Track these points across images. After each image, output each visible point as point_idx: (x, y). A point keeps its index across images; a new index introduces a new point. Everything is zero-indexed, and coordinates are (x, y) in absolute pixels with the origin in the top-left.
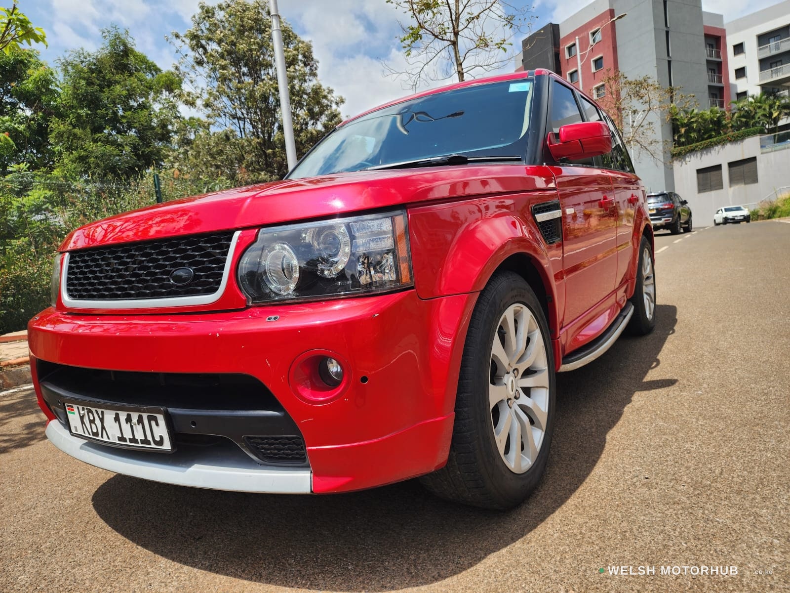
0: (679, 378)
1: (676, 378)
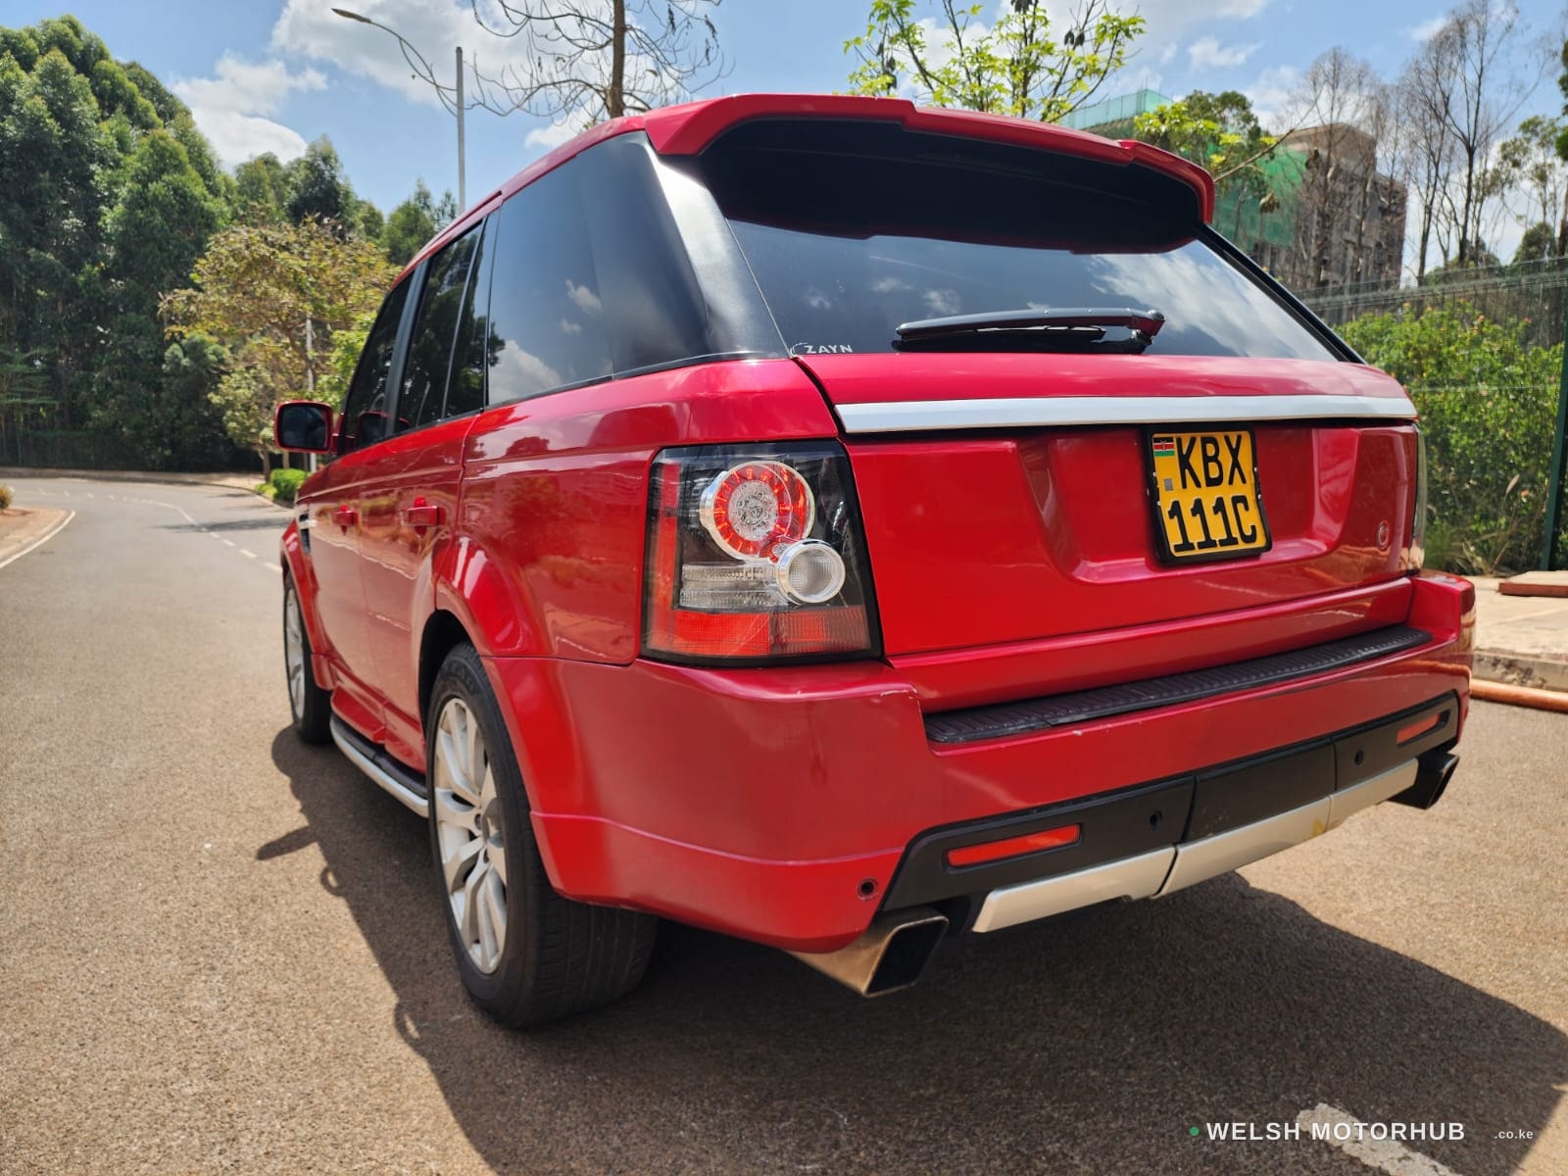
0: (257, 863)
1: (266, 863)
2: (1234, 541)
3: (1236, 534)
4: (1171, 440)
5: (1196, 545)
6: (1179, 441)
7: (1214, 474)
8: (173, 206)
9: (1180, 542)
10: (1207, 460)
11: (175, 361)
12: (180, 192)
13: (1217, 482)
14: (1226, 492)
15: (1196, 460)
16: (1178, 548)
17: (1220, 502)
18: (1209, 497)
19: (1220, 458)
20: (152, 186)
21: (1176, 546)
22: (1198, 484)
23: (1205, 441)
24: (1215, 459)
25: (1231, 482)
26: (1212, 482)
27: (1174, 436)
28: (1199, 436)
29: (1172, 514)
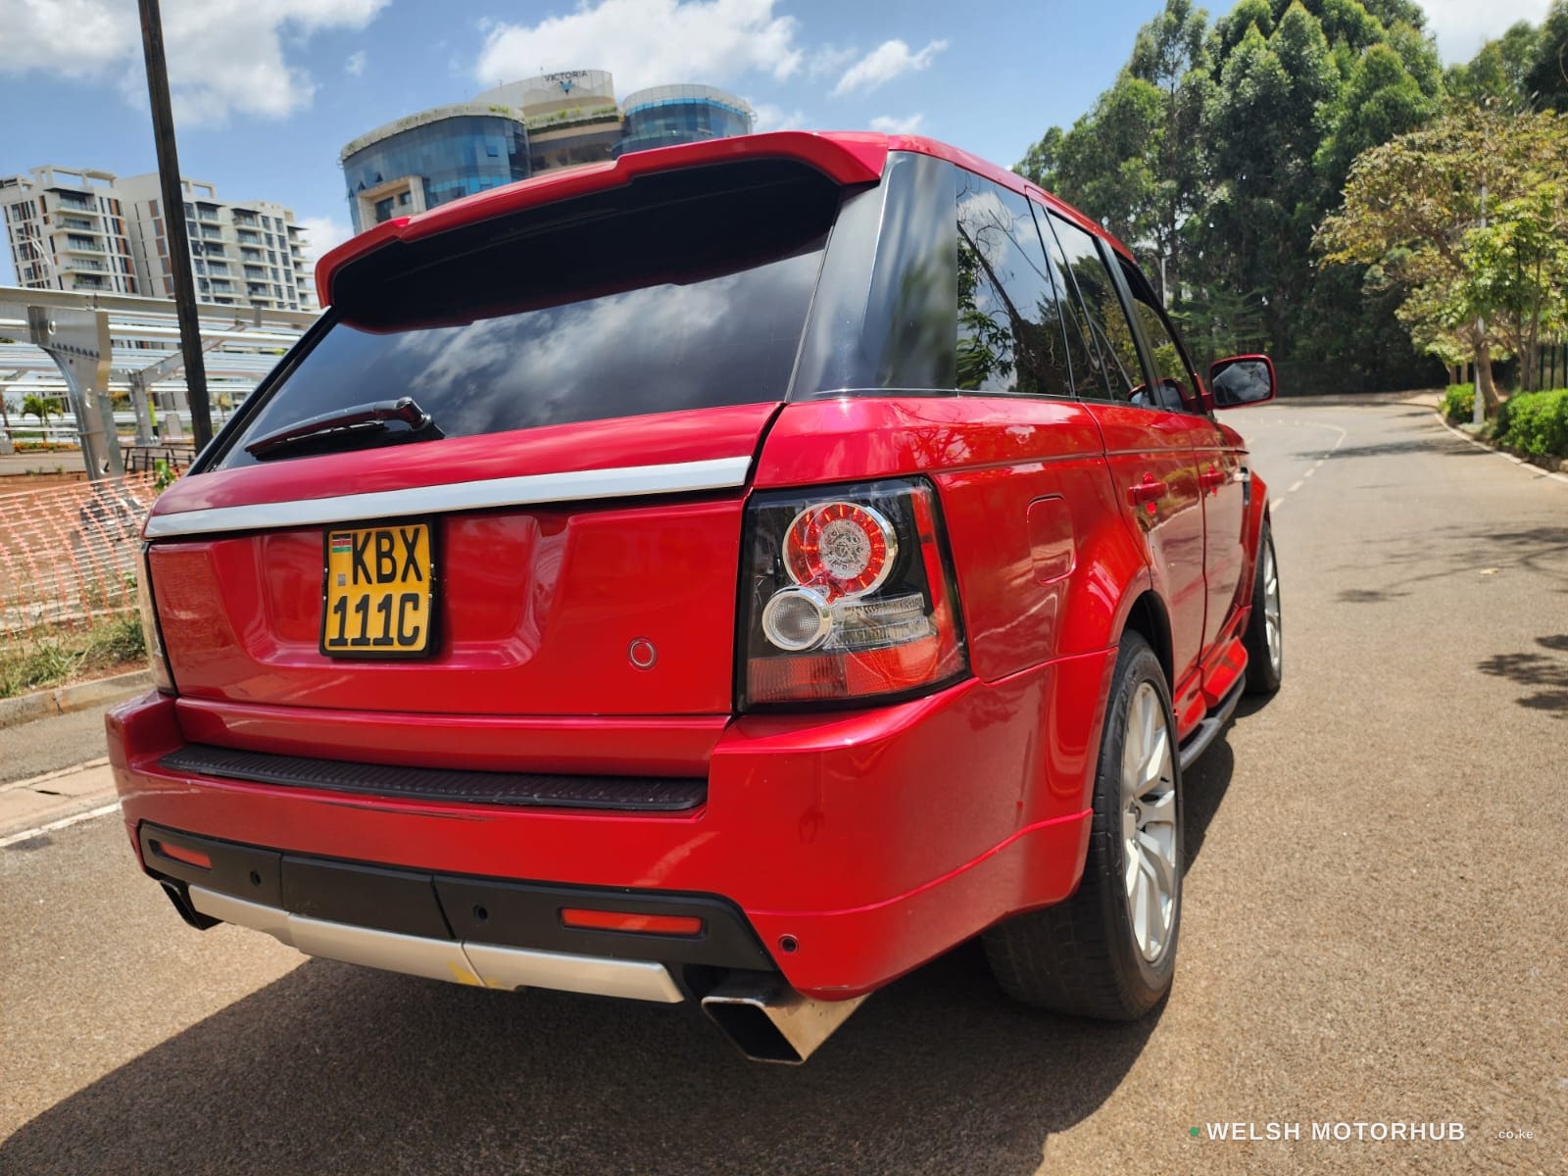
2: (390, 642)
3: (393, 633)
4: (348, 536)
5: (349, 641)
6: (355, 537)
7: (387, 569)
8: (1383, 120)
9: (336, 636)
10: (380, 555)
11: (1376, 280)
12: (1391, 103)
13: (390, 578)
14: (397, 590)
15: (370, 557)
16: (333, 642)
17: (388, 599)
18: (377, 593)
19: (394, 554)
20: (1364, 107)
21: (331, 640)
22: (369, 581)
23: (380, 537)
24: (389, 554)
25: (404, 579)
26: (384, 579)
27: (351, 532)
28: (374, 531)
29: (337, 609)
